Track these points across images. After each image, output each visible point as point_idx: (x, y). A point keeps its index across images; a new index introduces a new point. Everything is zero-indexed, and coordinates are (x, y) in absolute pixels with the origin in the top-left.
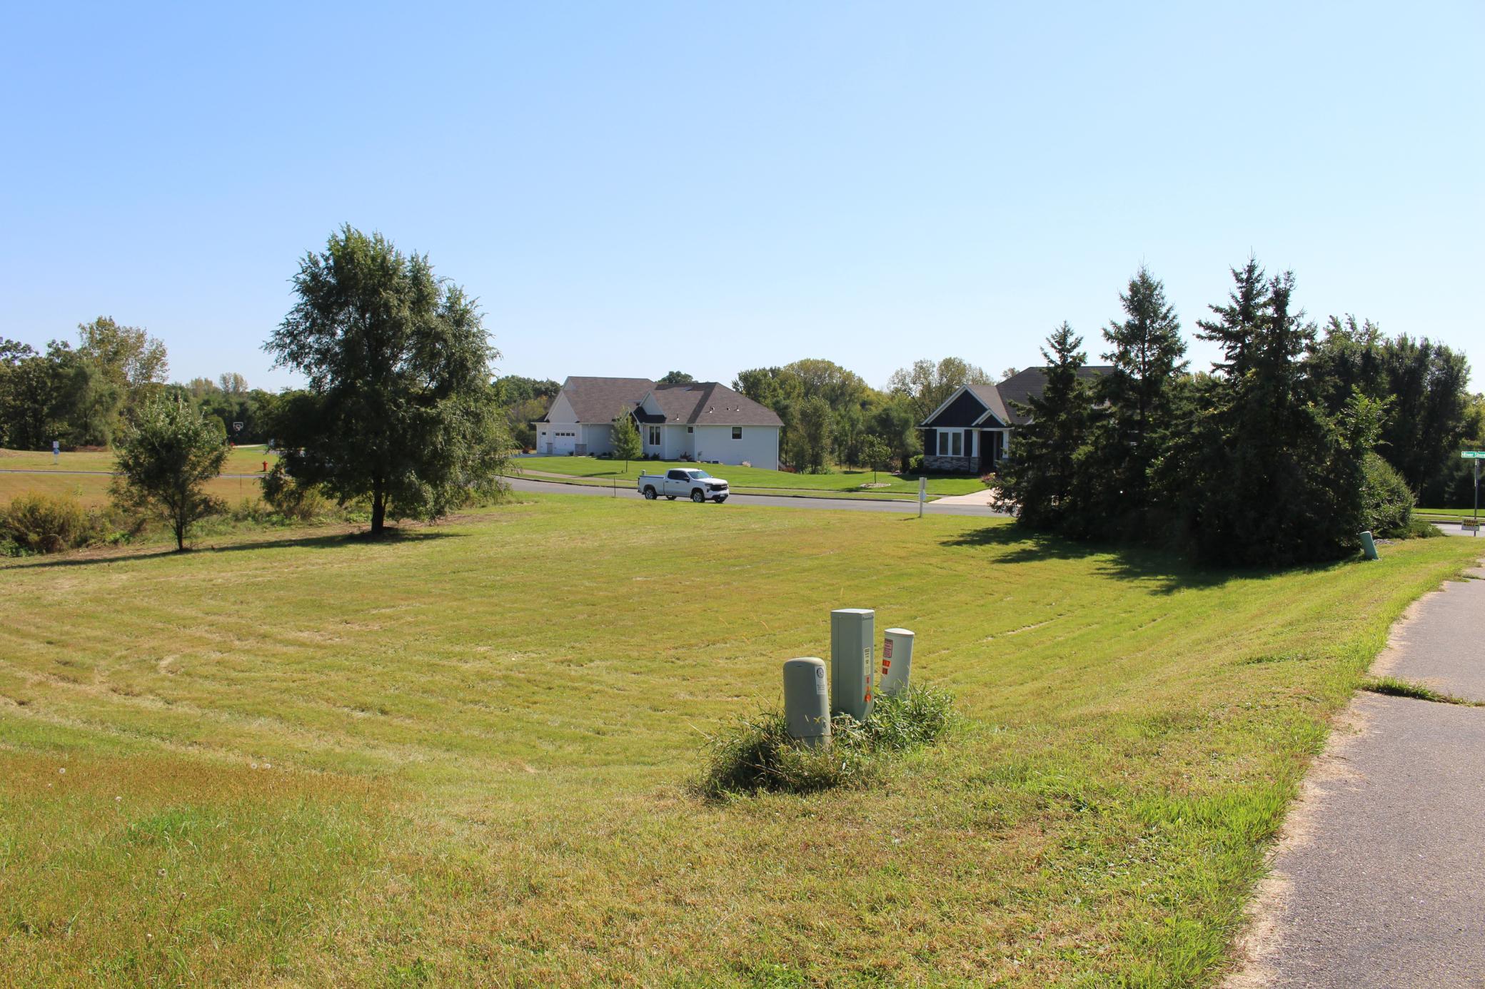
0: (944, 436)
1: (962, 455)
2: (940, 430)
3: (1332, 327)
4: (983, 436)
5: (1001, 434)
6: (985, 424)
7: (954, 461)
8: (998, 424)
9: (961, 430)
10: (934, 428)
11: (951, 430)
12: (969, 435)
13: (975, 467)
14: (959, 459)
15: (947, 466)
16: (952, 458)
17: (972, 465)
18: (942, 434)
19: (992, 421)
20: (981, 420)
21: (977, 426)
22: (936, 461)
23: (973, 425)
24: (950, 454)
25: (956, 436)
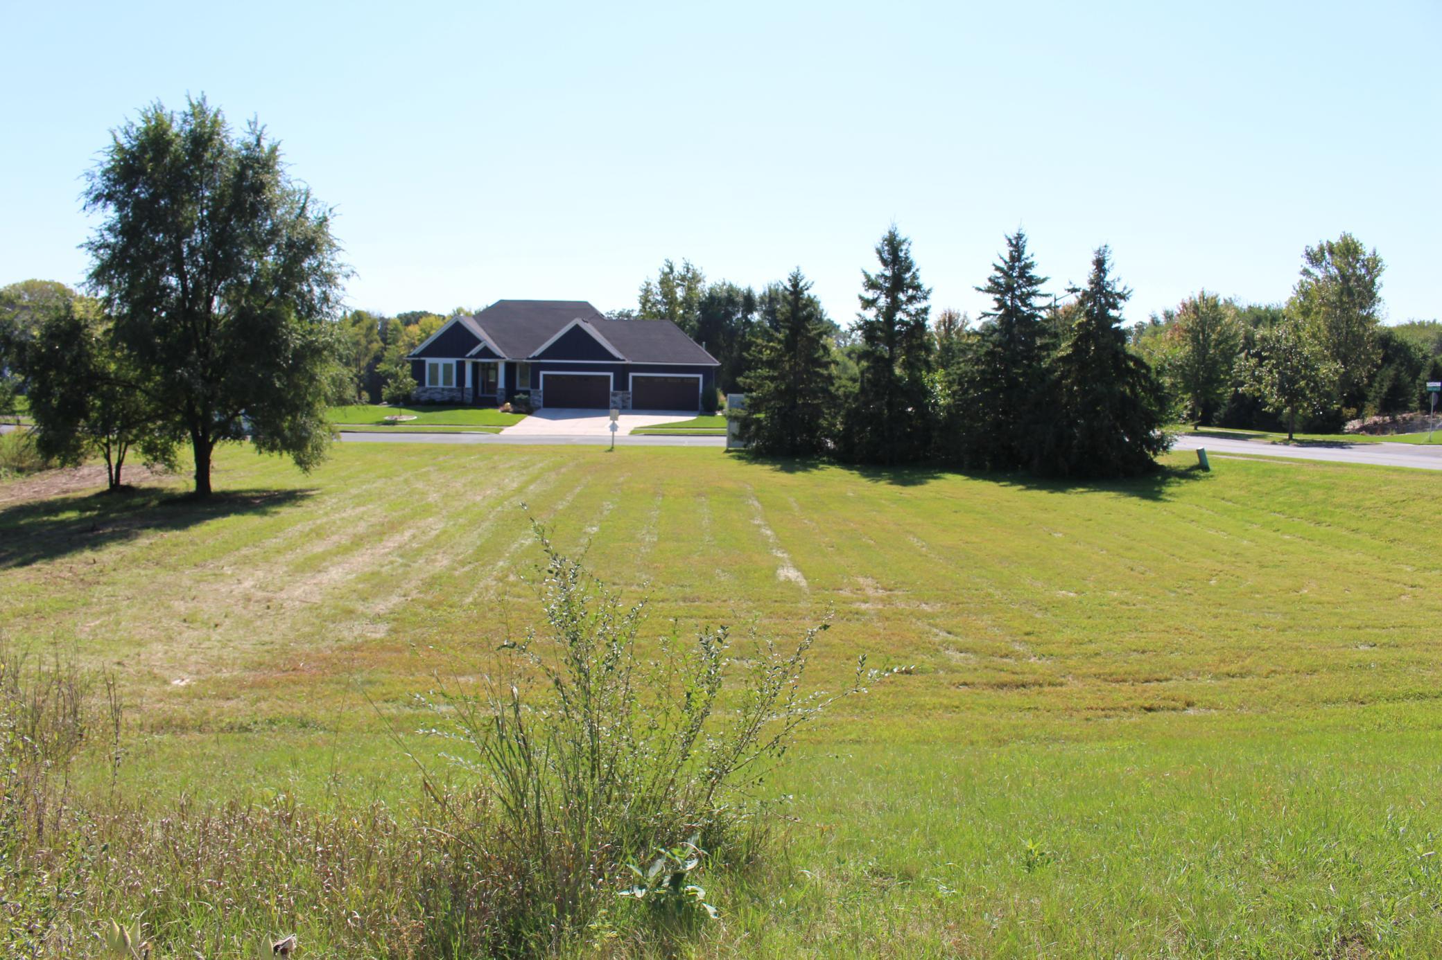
0: (434, 367)
1: (454, 386)
2: (429, 361)
3: (667, 270)
4: (475, 365)
5: (496, 365)
6: (478, 356)
7: (446, 393)
8: (493, 355)
9: (453, 361)
10: (423, 359)
11: (441, 361)
12: (461, 366)
13: (469, 398)
14: (451, 390)
15: (438, 397)
16: (443, 389)
17: (465, 395)
18: (430, 365)
19: (487, 352)
20: (474, 351)
21: (471, 357)
22: (425, 392)
23: (468, 355)
24: (441, 384)
25: (447, 368)
